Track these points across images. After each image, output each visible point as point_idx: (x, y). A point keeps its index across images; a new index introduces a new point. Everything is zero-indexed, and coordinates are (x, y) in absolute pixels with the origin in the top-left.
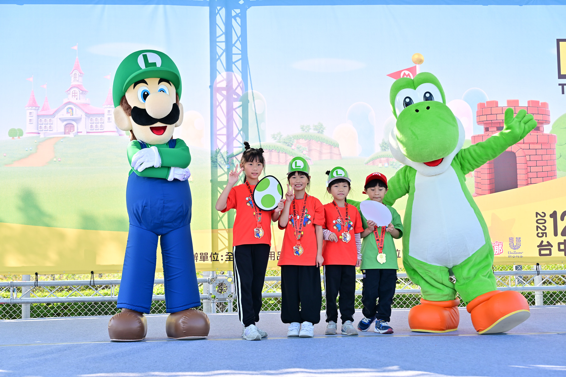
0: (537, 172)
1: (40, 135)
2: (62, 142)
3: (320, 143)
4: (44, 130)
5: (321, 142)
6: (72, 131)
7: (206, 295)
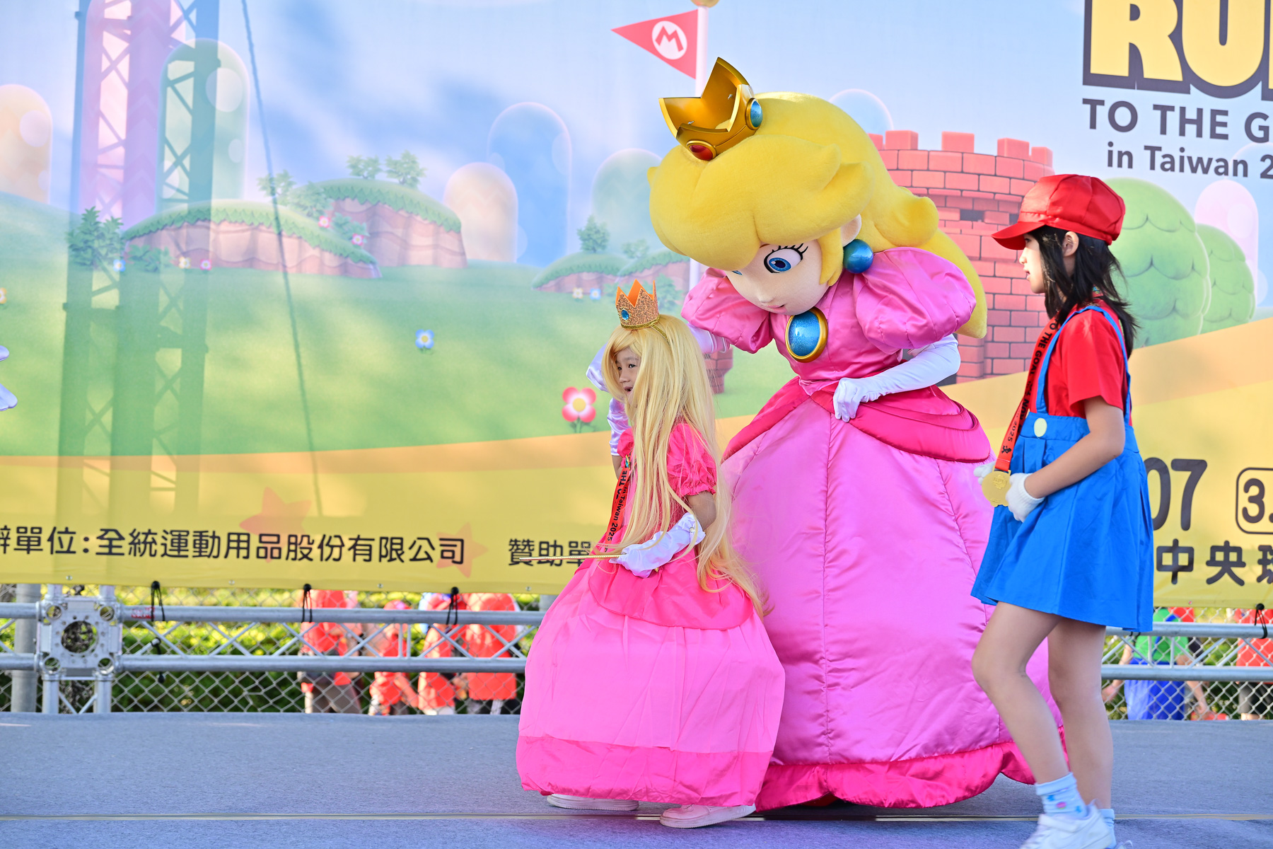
0: (1010, 343)
3: (406, 215)
5: (407, 212)
7: (28, 659)
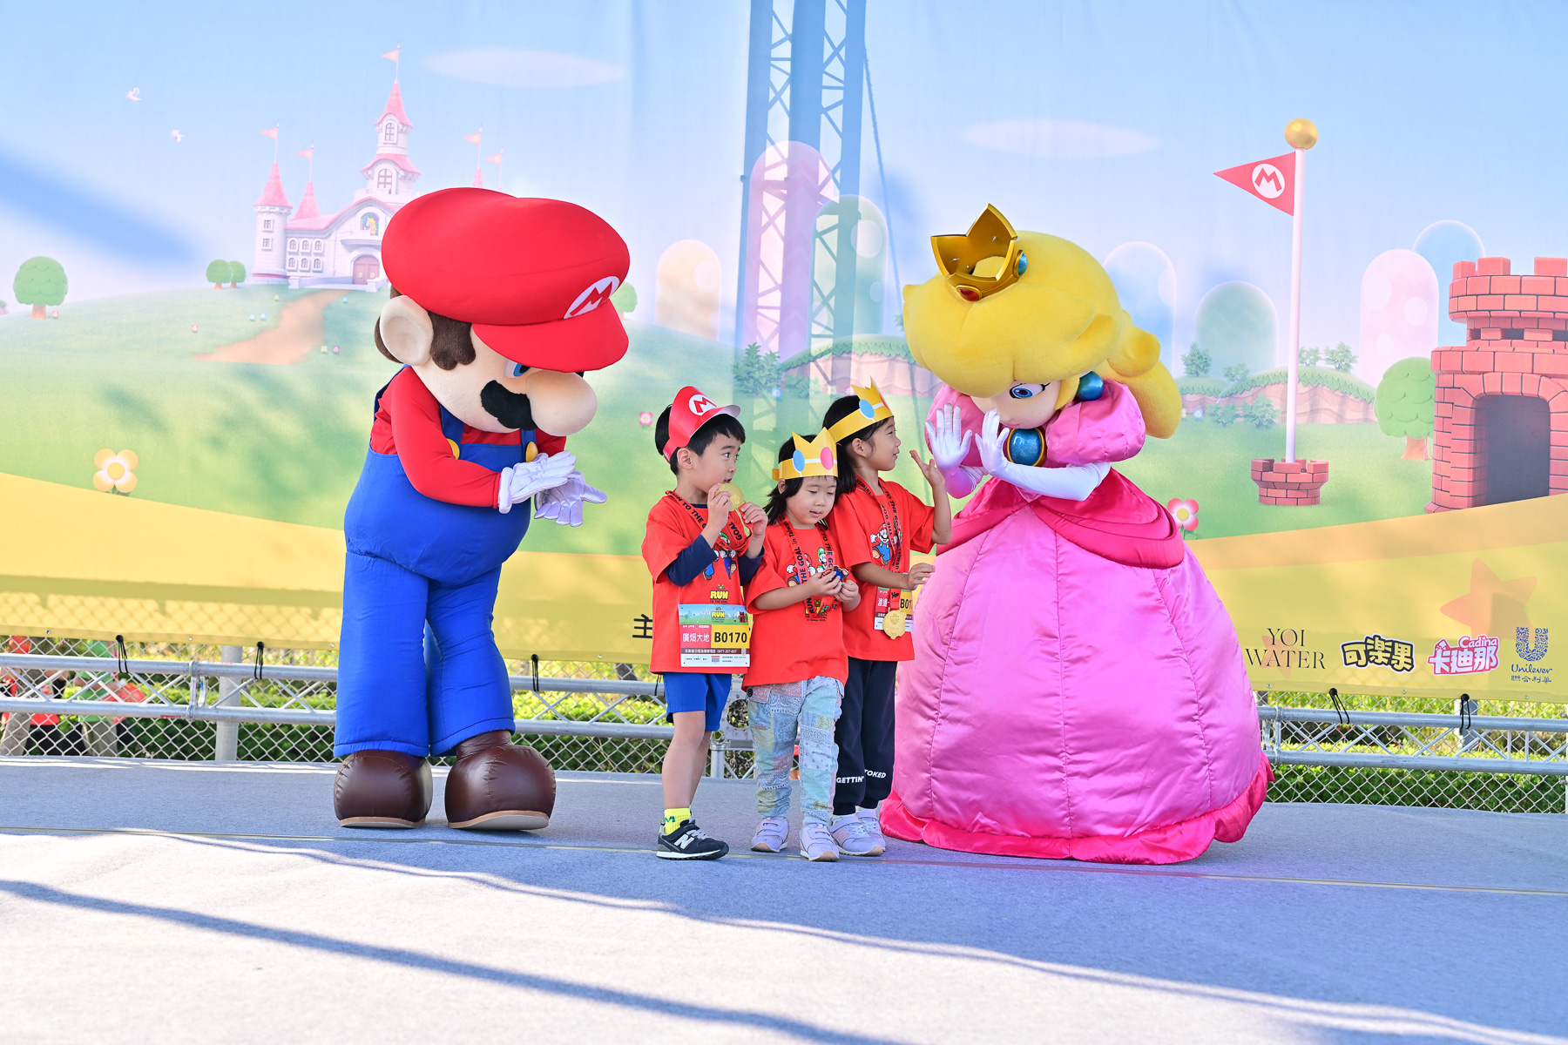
1: (290, 281)
2: (345, 303)
4: (300, 268)
6: (373, 275)
